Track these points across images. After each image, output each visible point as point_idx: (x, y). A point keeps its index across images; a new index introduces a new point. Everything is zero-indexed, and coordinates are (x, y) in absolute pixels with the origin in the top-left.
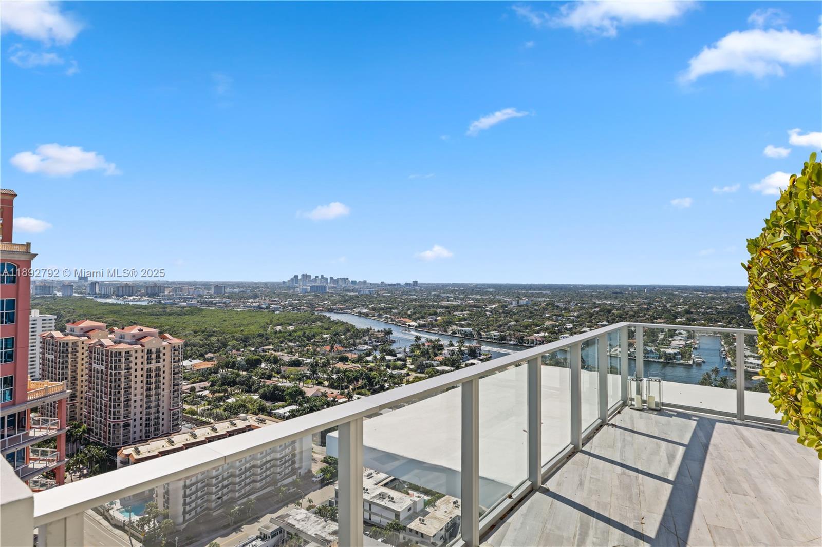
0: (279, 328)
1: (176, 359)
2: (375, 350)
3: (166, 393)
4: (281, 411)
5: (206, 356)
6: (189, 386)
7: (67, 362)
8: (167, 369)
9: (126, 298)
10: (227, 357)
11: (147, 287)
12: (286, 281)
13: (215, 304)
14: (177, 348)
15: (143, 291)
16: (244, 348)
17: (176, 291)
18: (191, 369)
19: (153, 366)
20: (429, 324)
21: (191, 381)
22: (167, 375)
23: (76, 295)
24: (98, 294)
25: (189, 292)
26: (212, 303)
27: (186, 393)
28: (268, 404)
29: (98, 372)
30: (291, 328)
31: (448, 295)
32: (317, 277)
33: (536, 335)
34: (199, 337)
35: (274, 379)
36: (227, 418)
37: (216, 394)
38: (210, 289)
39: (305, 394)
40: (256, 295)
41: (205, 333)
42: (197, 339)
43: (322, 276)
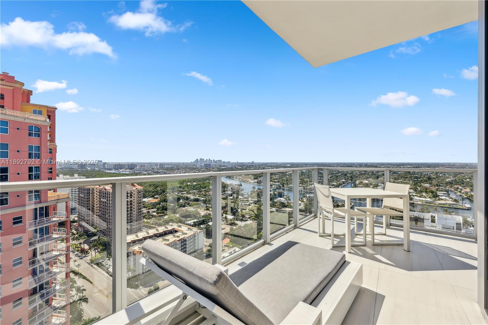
0: (189, 183)
1: (140, 196)
2: (234, 194)
3: (135, 213)
4: (189, 222)
5: (155, 197)
6: (147, 211)
7: (89, 198)
8: (135, 201)
9: (119, 170)
10: (165, 197)
11: (129, 165)
12: (193, 162)
13: (160, 173)
14: (140, 191)
15: (127, 167)
16: (172, 193)
17: (142, 167)
18: (148, 202)
19: (129, 199)
20: (259, 181)
21: (148, 208)
22: (135, 204)
23: (97, 169)
24: (107, 168)
25: (148, 167)
26: (158, 172)
27: (146, 214)
28: (183, 219)
29: (103, 203)
30: (195, 183)
31: (268, 168)
32: (207, 160)
33: (311, 186)
34: (152, 188)
35: (186, 207)
36: (163, 225)
37: (159, 214)
38: (157, 166)
39: (201, 214)
40: (179, 168)
41: (155, 186)
42: (151, 189)
43: (209, 159)
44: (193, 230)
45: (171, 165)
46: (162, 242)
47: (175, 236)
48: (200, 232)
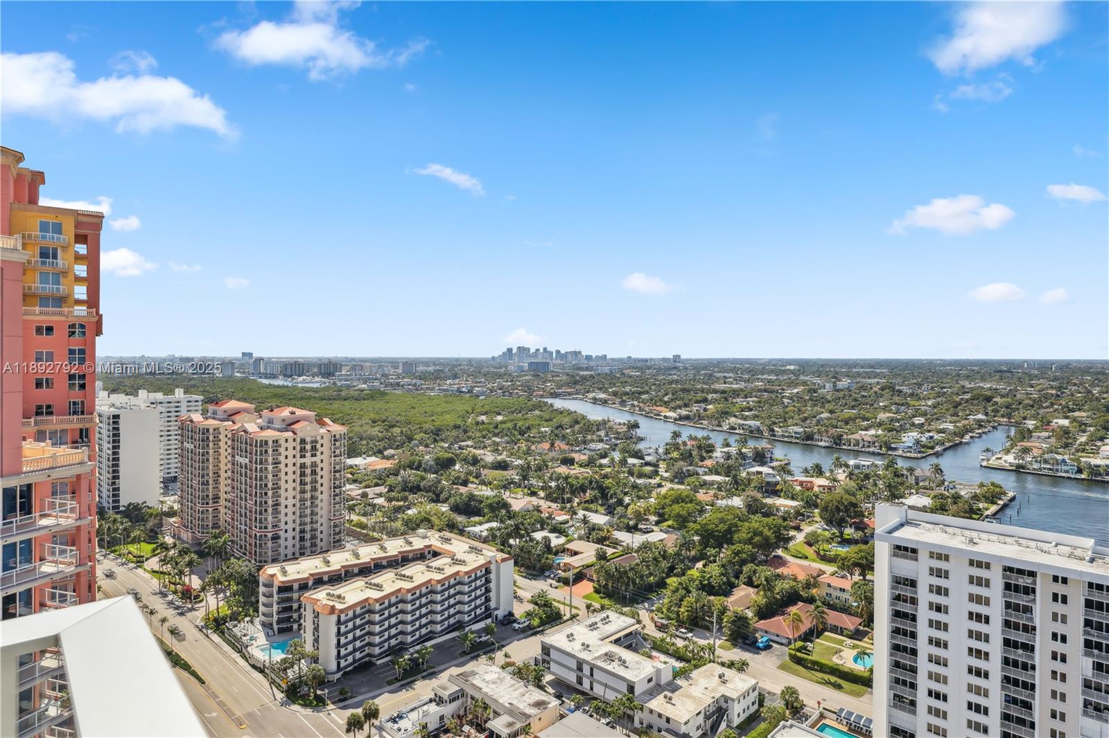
0: (483, 418)
1: (338, 452)
2: (614, 450)
3: (325, 497)
4: (477, 529)
5: (386, 453)
6: (360, 492)
7: (208, 453)
8: (325, 465)
9: (294, 379)
10: (412, 455)
11: (321, 365)
12: (496, 355)
13: (402, 386)
14: (338, 437)
15: (316, 370)
16: (434, 443)
17: (355, 370)
18: (365, 469)
19: (308, 460)
20: (694, 415)
21: (364, 484)
22: (325, 473)
23: (238, 375)
24: (263, 374)
25: (371, 371)
26: (398, 385)
27: (357, 499)
28: (460, 519)
29: (241, 467)
30: (500, 418)
31: (725, 374)
32: (538, 350)
34: (377, 428)
35: (470, 485)
36: (402, 534)
37: (393, 503)
38: (396, 367)
39: (511, 507)
40: (456, 374)
41: (386, 423)
42: (375, 431)
43: (545, 349)
44: (484, 552)
45: (435, 364)
46: (393, 582)
47: (432, 567)
48: (503, 560)
